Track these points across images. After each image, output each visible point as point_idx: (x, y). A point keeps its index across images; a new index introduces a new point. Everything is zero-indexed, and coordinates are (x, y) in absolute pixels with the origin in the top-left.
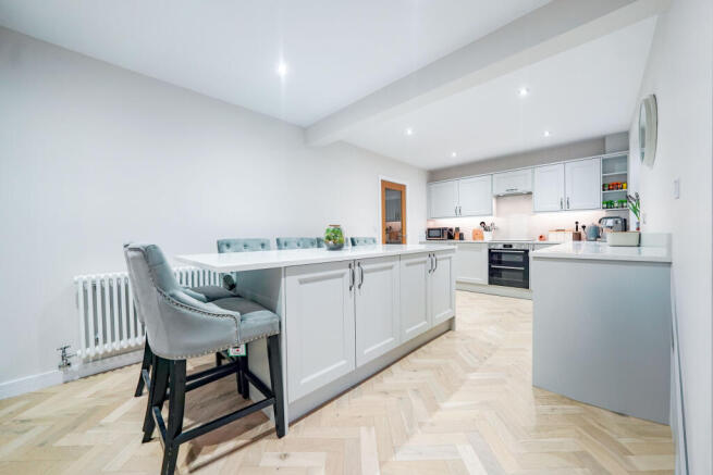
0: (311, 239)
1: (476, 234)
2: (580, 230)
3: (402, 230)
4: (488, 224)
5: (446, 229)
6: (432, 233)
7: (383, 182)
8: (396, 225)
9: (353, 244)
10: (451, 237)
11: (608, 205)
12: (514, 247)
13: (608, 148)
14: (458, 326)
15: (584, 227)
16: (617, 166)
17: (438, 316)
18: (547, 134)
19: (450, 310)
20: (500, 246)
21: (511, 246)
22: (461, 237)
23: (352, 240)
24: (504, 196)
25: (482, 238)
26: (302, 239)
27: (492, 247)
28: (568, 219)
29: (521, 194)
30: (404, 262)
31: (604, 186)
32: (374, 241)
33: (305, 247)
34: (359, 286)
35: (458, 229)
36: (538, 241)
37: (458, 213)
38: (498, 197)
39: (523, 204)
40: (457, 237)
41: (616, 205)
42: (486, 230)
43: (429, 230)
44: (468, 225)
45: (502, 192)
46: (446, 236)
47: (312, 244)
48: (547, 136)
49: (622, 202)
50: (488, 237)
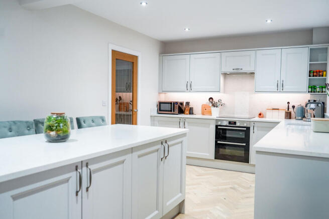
0: (27, 122)
1: (205, 110)
2: (291, 109)
3: (133, 101)
4: (216, 100)
5: (177, 103)
6: (163, 107)
7: (113, 52)
8: (126, 96)
9: (80, 126)
10: (181, 111)
11: (312, 89)
12: (238, 124)
13: (315, 39)
14: (188, 208)
15: (294, 107)
16: (320, 56)
17: (168, 204)
18: (269, 21)
19: (180, 194)
20: (225, 123)
21: (235, 123)
22: (191, 112)
23: (78, 120)
24: (231, 74)
25: (210, 113)
26: (15, 122)
27: (219, 123)
28: (281, 100)
29: (246, 73)
30: (136, 154)
31: (310, 71)
32: (103, 120)
33: (20, 134)
34: (87, 189)
35: (188, 103)
36: (257, 119)
37: (189, 87)
38: (225, 75)
39: (247, 83)
40: (187, 112)
41: (318, 90)
42: (214, 105)
43: (160, 103)
44: (197, 99)
45: (229, 70)
46: (177, 111)
47: (29, 127)
48: (269, 23)
49: (322, 88)
50: (215, 113)
